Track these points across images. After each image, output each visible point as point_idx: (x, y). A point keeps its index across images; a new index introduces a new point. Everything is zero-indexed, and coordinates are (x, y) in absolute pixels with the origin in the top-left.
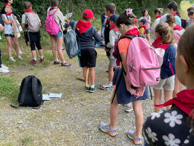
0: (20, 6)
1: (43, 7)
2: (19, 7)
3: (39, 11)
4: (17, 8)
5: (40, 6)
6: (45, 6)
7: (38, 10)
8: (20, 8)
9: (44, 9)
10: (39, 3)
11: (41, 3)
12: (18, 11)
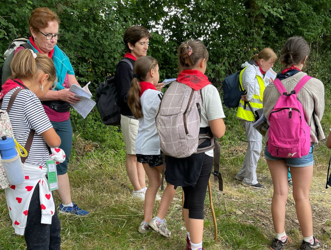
0: (171, 64)
1: (223, 68)
2: (169, 68)
3: (213, 76)
4: (165, 68)
5: (217, 65)
6: (227, 64)
7: (210, 75)
8: (171, 69)
9: (223, 73)
10: (215, 59)
11: (218, 58)
12: (165, 75)
